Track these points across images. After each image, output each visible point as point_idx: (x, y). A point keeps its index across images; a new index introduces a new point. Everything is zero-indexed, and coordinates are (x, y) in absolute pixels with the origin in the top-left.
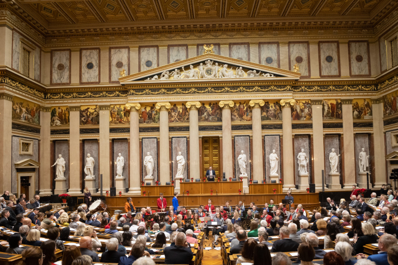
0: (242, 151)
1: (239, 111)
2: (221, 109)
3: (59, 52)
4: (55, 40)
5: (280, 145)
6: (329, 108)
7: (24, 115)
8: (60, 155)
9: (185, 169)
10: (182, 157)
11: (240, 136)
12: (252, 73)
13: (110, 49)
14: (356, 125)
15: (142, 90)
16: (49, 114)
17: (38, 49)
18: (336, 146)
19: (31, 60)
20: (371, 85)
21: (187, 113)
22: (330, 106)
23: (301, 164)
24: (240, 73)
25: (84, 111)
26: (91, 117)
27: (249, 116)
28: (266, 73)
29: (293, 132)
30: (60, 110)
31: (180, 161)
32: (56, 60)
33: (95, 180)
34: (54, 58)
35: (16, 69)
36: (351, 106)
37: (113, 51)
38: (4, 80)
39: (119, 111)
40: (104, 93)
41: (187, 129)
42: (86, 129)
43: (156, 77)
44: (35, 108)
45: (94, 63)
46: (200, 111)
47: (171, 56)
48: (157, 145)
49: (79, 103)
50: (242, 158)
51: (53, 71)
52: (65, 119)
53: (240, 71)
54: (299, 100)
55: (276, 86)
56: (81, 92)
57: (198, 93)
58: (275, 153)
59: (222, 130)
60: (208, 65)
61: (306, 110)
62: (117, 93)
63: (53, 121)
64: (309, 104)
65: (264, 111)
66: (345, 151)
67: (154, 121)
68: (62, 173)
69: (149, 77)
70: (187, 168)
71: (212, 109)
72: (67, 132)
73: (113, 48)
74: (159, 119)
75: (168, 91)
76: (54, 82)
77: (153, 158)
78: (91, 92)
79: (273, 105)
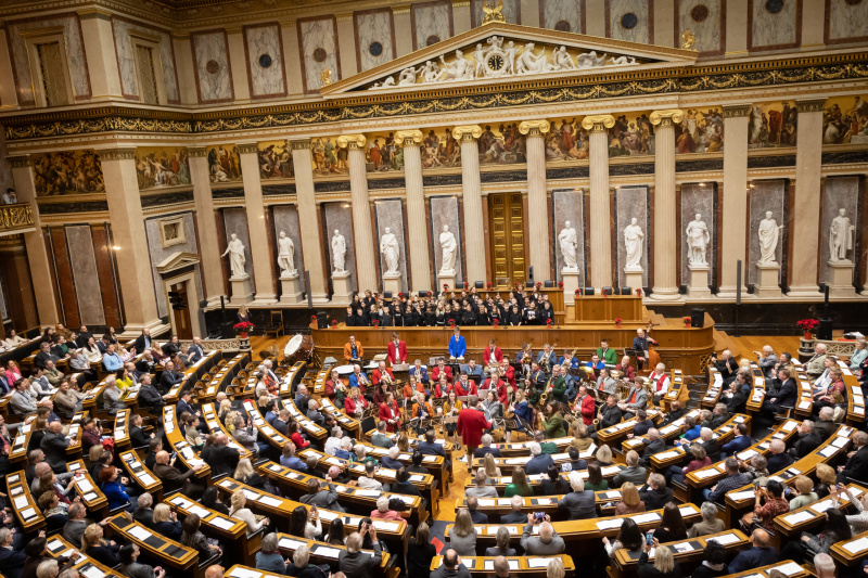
0: (568, 223)
1: (562, 138)
2: (524, 137)
3: (204, 37)
4: (194, 11)
5: (648, 207)
6: (765, 122)
7: (159, 174)
8: (234, 236)
10: (450, 235)
11: (564, 190)
12: (588, 57)
13: (299, 21)
14: (827, 158)
15: (366, 107)
16: (204, 161)
17: (165, 38)
18: (776, 204)
19: (155, 63)
21: (456, 148)
22: (768, 117)
23: (694, 244)
24: (561, 60)
25: (265, 152)
26: (279, 162)
27: (583, 149)
28: (617, 56)
29: (677, 179)
30: (223, 153)
31: (447, 244)
32: (202, 52)
33: (298, 278)
34: (197, 50)
35: (130, 93)
36: (819, 116)
37: (304, 26)
38: (114, 124)
39: (328, 149)
40: (297, 115)
41: (458, 179)
42: (272, 187)
43: (391, 80)
44: (177, 156)
45: (272, 55)
46: (483, 144)
47: (418, 30)
48: (403, 212)
49: (255, 137)
50: (568, 237)
51: (200, 76)
52: (234, 168)
53: (562, 57)
54: (694, 109)
55: (641, 82)
56: (255, 117)
57: (476, 107)
58: (637, 224)
59: (526, 179)
60: (494, 46)
61: (711, 130)
62: (321, 114)
63: (213, 173)
64: (716, 116)
65: (615, 137)
66: (797, 217)
67: (394, 167)
68: (242, 268)
69: (377, 81)
70: (461, 253)
71: (507, 136)
72: (239, 192)
73: (304, 20)
74: (403, 161)
75: (415, 107)
76: (205, 97)
77: (397, 239)
78: (274, 115)
79: (635, 122)
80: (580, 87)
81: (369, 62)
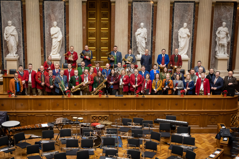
0: (142, 24)
5: (194, 16)
9: (62, 45)
10: (58, 29)
23: (221, 42)
31: (55, 36)
48: (22, 10)
70: (66, 43)
77: (17, 29)
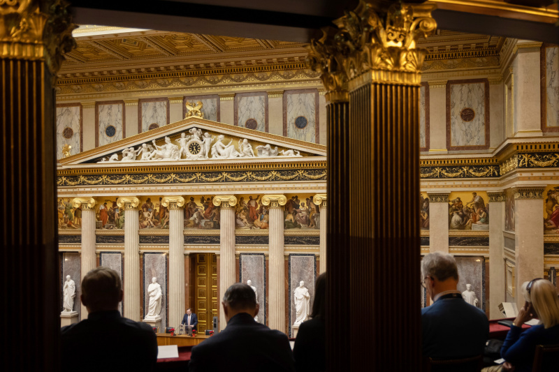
0: (249, 281)
1: (249, 211)
9: (162, 305)
10: (158, 285)
11: (250, 254)
14: (453, 241)
15: (97, 176)
20: (487, 167)
21: (166, 214)
27: (265, 221)
28: (287, 149)
36: (445, 205)
37: (58, 110)
41: (166, 239)
43: (115, 156)
47: (143, 119)
48: (122, 264)
55: (307, 170)
57: (181, 182)
59: (219, 242)
65: (289, 213)
67: (118, 226)
69: (105, 156)
71: (206, 207)
75: (134, 179)
79: (305, 202)
80: (260, 171)
81: (104, 140)
